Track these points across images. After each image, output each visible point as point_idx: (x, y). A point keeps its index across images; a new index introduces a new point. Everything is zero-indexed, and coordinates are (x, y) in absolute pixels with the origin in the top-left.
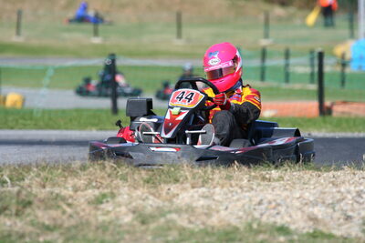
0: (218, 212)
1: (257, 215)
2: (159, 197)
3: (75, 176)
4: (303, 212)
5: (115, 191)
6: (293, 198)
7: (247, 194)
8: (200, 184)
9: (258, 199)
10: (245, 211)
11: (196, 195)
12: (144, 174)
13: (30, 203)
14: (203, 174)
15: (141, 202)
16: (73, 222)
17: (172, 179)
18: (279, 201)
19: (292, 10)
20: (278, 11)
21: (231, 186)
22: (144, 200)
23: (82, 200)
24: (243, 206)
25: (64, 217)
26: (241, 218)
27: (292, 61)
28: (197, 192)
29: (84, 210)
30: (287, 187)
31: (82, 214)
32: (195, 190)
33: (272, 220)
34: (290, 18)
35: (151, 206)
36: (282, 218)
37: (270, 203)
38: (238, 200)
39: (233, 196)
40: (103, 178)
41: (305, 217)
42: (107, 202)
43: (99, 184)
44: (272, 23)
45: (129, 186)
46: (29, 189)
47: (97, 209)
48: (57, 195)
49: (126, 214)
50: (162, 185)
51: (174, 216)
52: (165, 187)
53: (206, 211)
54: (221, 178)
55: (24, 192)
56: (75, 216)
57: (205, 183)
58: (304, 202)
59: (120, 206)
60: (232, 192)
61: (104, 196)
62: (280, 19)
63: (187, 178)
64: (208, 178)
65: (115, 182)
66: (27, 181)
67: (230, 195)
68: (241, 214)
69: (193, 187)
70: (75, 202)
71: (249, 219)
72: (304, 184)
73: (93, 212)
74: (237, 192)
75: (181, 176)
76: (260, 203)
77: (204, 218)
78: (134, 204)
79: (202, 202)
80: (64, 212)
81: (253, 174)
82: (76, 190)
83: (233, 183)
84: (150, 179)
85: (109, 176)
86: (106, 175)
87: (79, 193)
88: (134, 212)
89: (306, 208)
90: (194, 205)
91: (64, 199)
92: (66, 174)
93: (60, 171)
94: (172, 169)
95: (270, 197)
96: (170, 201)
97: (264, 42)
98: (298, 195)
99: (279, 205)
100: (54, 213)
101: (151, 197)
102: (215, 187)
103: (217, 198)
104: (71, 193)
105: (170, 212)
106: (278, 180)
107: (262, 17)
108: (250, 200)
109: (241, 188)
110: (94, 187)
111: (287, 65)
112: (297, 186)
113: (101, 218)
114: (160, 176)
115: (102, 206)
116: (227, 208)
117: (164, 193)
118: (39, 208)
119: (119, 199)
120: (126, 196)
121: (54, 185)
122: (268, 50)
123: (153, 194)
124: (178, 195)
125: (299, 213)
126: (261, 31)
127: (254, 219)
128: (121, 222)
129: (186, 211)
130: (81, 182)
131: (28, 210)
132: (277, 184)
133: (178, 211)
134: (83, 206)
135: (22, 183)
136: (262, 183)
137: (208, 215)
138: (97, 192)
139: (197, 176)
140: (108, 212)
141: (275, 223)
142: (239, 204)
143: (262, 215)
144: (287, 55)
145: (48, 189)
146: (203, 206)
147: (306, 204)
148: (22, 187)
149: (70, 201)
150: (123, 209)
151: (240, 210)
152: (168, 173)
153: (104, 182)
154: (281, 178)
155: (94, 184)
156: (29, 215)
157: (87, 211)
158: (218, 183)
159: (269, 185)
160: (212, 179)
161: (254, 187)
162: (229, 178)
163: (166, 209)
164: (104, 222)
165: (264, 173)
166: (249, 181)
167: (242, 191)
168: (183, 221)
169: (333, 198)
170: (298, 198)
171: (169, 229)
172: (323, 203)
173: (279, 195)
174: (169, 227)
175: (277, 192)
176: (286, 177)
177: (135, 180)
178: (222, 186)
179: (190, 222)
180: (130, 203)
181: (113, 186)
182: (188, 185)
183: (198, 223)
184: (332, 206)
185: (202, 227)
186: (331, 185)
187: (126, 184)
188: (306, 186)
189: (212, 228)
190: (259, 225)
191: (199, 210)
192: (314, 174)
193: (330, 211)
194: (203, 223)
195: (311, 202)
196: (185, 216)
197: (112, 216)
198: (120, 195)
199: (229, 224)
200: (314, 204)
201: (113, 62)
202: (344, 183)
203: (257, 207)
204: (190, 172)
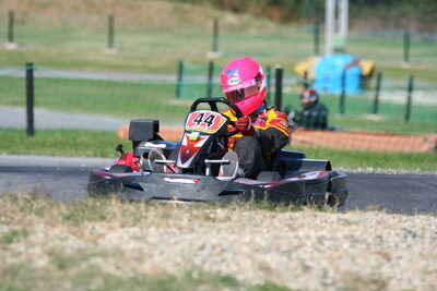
0: (151, 256)
1: (198, 261)
2: (81, 236)
4: (253, 260)
5: (28, 229)
6: (242, 243)
7: (188, 237)
8: (131, 223)
9: (199, 243)
10: (184, 258)
11: (126, 236)
12: (64, 208)
14: (134, 211)
15: (58, 242)
17: (97, 216)
18: (225, 246)
19: (246, 17)
20: (230, 18)
21: (168, 226)
22: (66, 238)
24: (182, 250)
26: (178, 265)
28: (127, 232)
30: (236, 229)
32: (125, 229)
33: (216, 268)
34: (243, 28)
35: (72, 248)
36: (228, 266)
37: (214, 247)
38: (176, 243)
39: (170, 238)
40: (14, 212)
41: (256, 267)
42: (19, 241)
43: (9, 220)
44: (221, 32)
45: (46, 223)
47: (5, 249)
49: (41, 257)
50: (86, 223)
51: (98, 261)
52: (88, 226)
53: (136, 255)
54: (156, 216)
57: (137, 221)
58: (255, 248)
59: (33, 246)
60: (168, 233)
61: (15, 233)
62: (232, 28)
63: (115, 216)
64: (141, 217)
65: (28, 217)
67: (166, 237)
68: (179, 260)
69: (123, 226)
71: (189, 266)
72: (256, 226)
74: (174, 234)
75: (108, 213)
76: (202, 248)
77: (134, 264)
78: (50, 245)
79: (133, 245)
81: (195, 212)
83: (171, 222)
84: (71, 215)
85: (22, 210)
86: (18, 209)
88: (50, 254)
89: (256, 256)
90: (124, 247)
94: (98, 204)
95: (214, 241)
96: (95, 242)
97: (211, 55)
98: (248, 239)
99: (224, 250)
101: (72, 237)
102: (149, 227)
103: (150, 240)
105: (94, 255)
106: (224, 221)
107: (210, 24)
108: (191, 244)
109: (180, 228)
110: (3, 223)
112: (247, 229)
113: (11, 261)
114: (83, 211)
115: (12, 246)
116: (162, 253)
117: (87, 232)
119: (33, 238)
120: (41, 235)
122: (216, 65)
123: (75, 234)
124: (103, 235)
125: (249, 262)
126: (209, 42)
127: (195, 267)
128: (33, 266)
129: (114, 255)
132: (223, 225)
133: (104, 254)
136: (205, 224)
137: (140, 260)
138: (6, 229)
139: (128, 213)
140: (19, 253)
141: (219, 272)
142: (178, 248)
143: (204, 262)
146: (133, 250)
150: (38, 250)
151: (177, 256)
152: (93, 207)
153: (14, 216)
154: (228, 219)
155: (3, 219)
158: (152, 223)
159: (213, 227)
160: (146, 218)
161: (196, 228)
162: (166, 216)
163: (89, 252)
164: (13, 265)
165: (208, 211)
166: (190, 220)
167: (182, 233)
168: (108, 267)
169: (289, 243)
170: (248, 244)
171: (92, 275)
172: (278, 250)
173: (225, 239)
174: (92, 273)
175: (223, 234)
176: (234, 218)
177: (52, 216)
178: (158, 226)
179: (118, 268)
180: (46, 243)
181: (26, 222)
182: (116, 224)
183: (128, 269)
184: (288, 253)
185: (131, 275)
186: (287, 229)
187: (42, 220)
188: (258, 229)
189: (145, 276)
190: (201, 274)
191: (129, 255)
192: (268, 214)
193: (285, 259)
194: (134, 270)
195: (263, 248)
196: (112, 260)
197: (23, 258)
198: (35, 232)
199: (164, 273)
200: (267, 250)
201: (30, 73)
202: (302, 226)
203: (199, 253)
204: (120, 208)
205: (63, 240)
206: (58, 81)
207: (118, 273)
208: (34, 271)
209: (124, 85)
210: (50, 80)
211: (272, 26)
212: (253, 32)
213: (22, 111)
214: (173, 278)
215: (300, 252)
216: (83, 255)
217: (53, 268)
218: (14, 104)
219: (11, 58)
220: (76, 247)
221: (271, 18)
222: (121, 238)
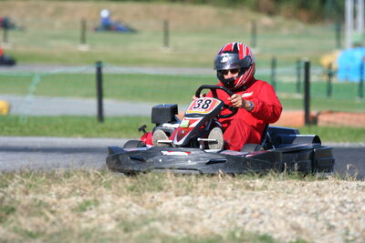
0: (201, 220)
1: (240, 223)
2: (143, 204)
3: (59, 183)
4: (287, 221)
5: (99, 199)
6: (277, 208)
7: (231, 203)
8: (184, 192)
9: (241, 208)
10: (228, 220)
11: (180, 204)
12: (128, 181)
13: (13, 210)
14: (187, 182)
15: (124, 209)
16: (56, 229)
17: (156, 188)
18: (262, 210)
19: (279, 19)
20: (266, 20)
21: (215, 194)
22: (130, 206)
23: (66, 207)
24: (227, 214)
25: (48, 224)
26: (224, 226)
27: (279, 70)
28: (180, 200)
29: (67, 217)
30: (271, 196)
31: (65, 221)
32: (179, 198)
33: (255, 229)
34: (277, 28)
35: (134, 213)
36: (265, 227)
37: (253, 212)
38: (222, 208)
39: (217, 204)
40: (86, 185)
41: (289, 227)
42: (91, 209)
43: (83, 192)
44: (259, 32)
45: (113, 193)
46: (12, 196)
47: (80, 216)
48: (41, 201)
49: (109, 222)
50: (146, 193)
51: (157, 224)
52: (148, 195)
53: (189, 219)
54: (205, 187)
55: (7, 199)
56: (58, 223)
57: (189, 191)
58: (288, 211)
59: (103, 213)
60: (215, 200)
61: (88, 203)
62: (267, 28)
63: (170, 187)
64: (193, 187)
65: (99, 189)
66: (11, 188)
67: (213, 204)
68: (224, 222)
69: (177, 195)
70: (59, 209)
71: (233, 228)
72: (288, 193)
73: (76, 219)
74: (220, 201)
75: (165, 184)
76: (244, 212)
77: (187, 226)
78: (117, 212)
79: (186, 210)
80: (47, 219)
81: (237, 183)
82: (60, 197)
83: (217, 191)
84: (134, 187)
85: (93, 183)
86: (90, 183)
87: (63, 200)
88: (117, 220)
89: (289, 218)
90: (178, 213)
91: (47, 206)
92: (50, 181)
93: (44, 178)
94: (157, 177)
95: (253, 206)
96: (154, 209)
98: (281, 205)
99: (262, 214)
100: (37, 220)
101: (135, 205)
102: (199, 196)
103: (200, 206)
104: (55, 200)
105: (153, 220)
106: (262, 189)
107: (249, 26)
108: (234, 209)
109: (225, 196)
110: (78, 194)
111: (273, 75)
112: (281, 196)
113: (84, 226)
114: (144, 184)
115: (86, 214)
116: (210, 217)
117: (148, 201)
118: (22, 214)
119: (103, 207)
120: (109, 204)
121: (37, 192)
123: (137, 202)
124: (161, 203)
125: (283, 223)
126: (248, 40)
127: (237, 228)
128: (103, 230)
129: (170, 219)
130: (65, 190)
131: (11, 217)
132: (261, 193)
133: (162, 219)
134: (66, 214)
135: (5, 190)
136: (246, 192)
137: (191, 223)
138: (80, 200)
139: (181, 184)
140: (92, 220)
141: (258, 232)
142: (223, 212)
143: (245, 224)
144: (274, 64)
145: (31, 196)
146: (186, 215)
147: (289, 213)
148: (6, 194)
149: (53, 208)
150: (106, 217)
151: (223, 219)
152: (152, 181)
153: (87, 189)
154: (265, 187)
155: (78, 191)
156: (12, 221)
157: (70, 218)
158: (202, 192)
159: (253, 194)
160: (197, 188)
161: (238, 196)
162: (213, 186)
163: (150, 217)
164: (87, 229)
165: (248, 182)
166: (233, 190)
167: (226, 200)
168: (166, 229)
169: (316, 207)
170: (282, 208)
171: (152, 237)
172: (307, 212)
173: (262, 204)
174: (152, 235)
175: (261, 201)
176: (270, 187)
177: (119, 188)
178: (206, 195)
179: (173, 230)
180: (113, 211)
181: (97, 193)
182: (172, 193)
183: (181, 231)
184: (315, 215)
185: (185, 235)
186: (314, 195)
187: (110, 192)
188: (289, 195)
189: (196, 236)
190: (242, 234)
191: (182, 219)
192: (299, 183)
193: (313, 220)
194: (187, 232)
195: (295, 211)
196: (168, 224)
197: (95, 223)
198: (103, 202)
199: (212, 233)
200: (298, 213)
201: (99, 70)
202: (327, 192)
203: (240, 216)
204: (174, 180)
205: (127, 208)
206: (123, 76)
207: (174, 234)
208: (103, 234)
209: (177, 78)
210: (116, 76)
211: (300, 26)
212: (285, 31)
213: (93, 102)
214: (219, 238)
215: (326, 214)
216: (145, 220)
217: (120, 231)
218: (87, 96)
219: (84, 58)
220: (138, 213)
221: (299, 19)
222: (176, 205)
